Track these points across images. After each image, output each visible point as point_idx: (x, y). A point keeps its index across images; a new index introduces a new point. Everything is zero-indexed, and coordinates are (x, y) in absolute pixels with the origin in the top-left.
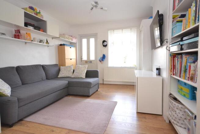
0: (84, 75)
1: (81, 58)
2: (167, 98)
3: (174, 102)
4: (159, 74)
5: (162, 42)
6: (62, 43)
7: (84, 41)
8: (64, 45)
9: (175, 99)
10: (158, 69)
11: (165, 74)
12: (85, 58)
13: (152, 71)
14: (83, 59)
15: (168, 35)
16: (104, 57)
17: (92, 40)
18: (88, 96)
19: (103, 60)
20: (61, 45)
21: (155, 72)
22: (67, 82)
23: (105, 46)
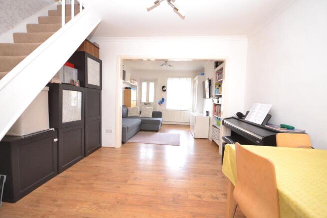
0: (150, 116)
1: (141, 100)
2: (211, 127)
3: (215, 129)
4: (208, 115)
5: (210, 96)
6: (128, 86)
7: (144, 84)
8: (130, 88)
9: (215, 127)
10: (207, 112)
11: (211, 115)
12: (144, 100)
13: (203, 113)
14: (142, 101)
15: (213, 94)
16: (163, 100)
17: (152, 85)
18: (157, 131)
19: (162, 103)
20: (126, 88)
21: (205, 114)
22: (141, 120)
23: (164, 91)
